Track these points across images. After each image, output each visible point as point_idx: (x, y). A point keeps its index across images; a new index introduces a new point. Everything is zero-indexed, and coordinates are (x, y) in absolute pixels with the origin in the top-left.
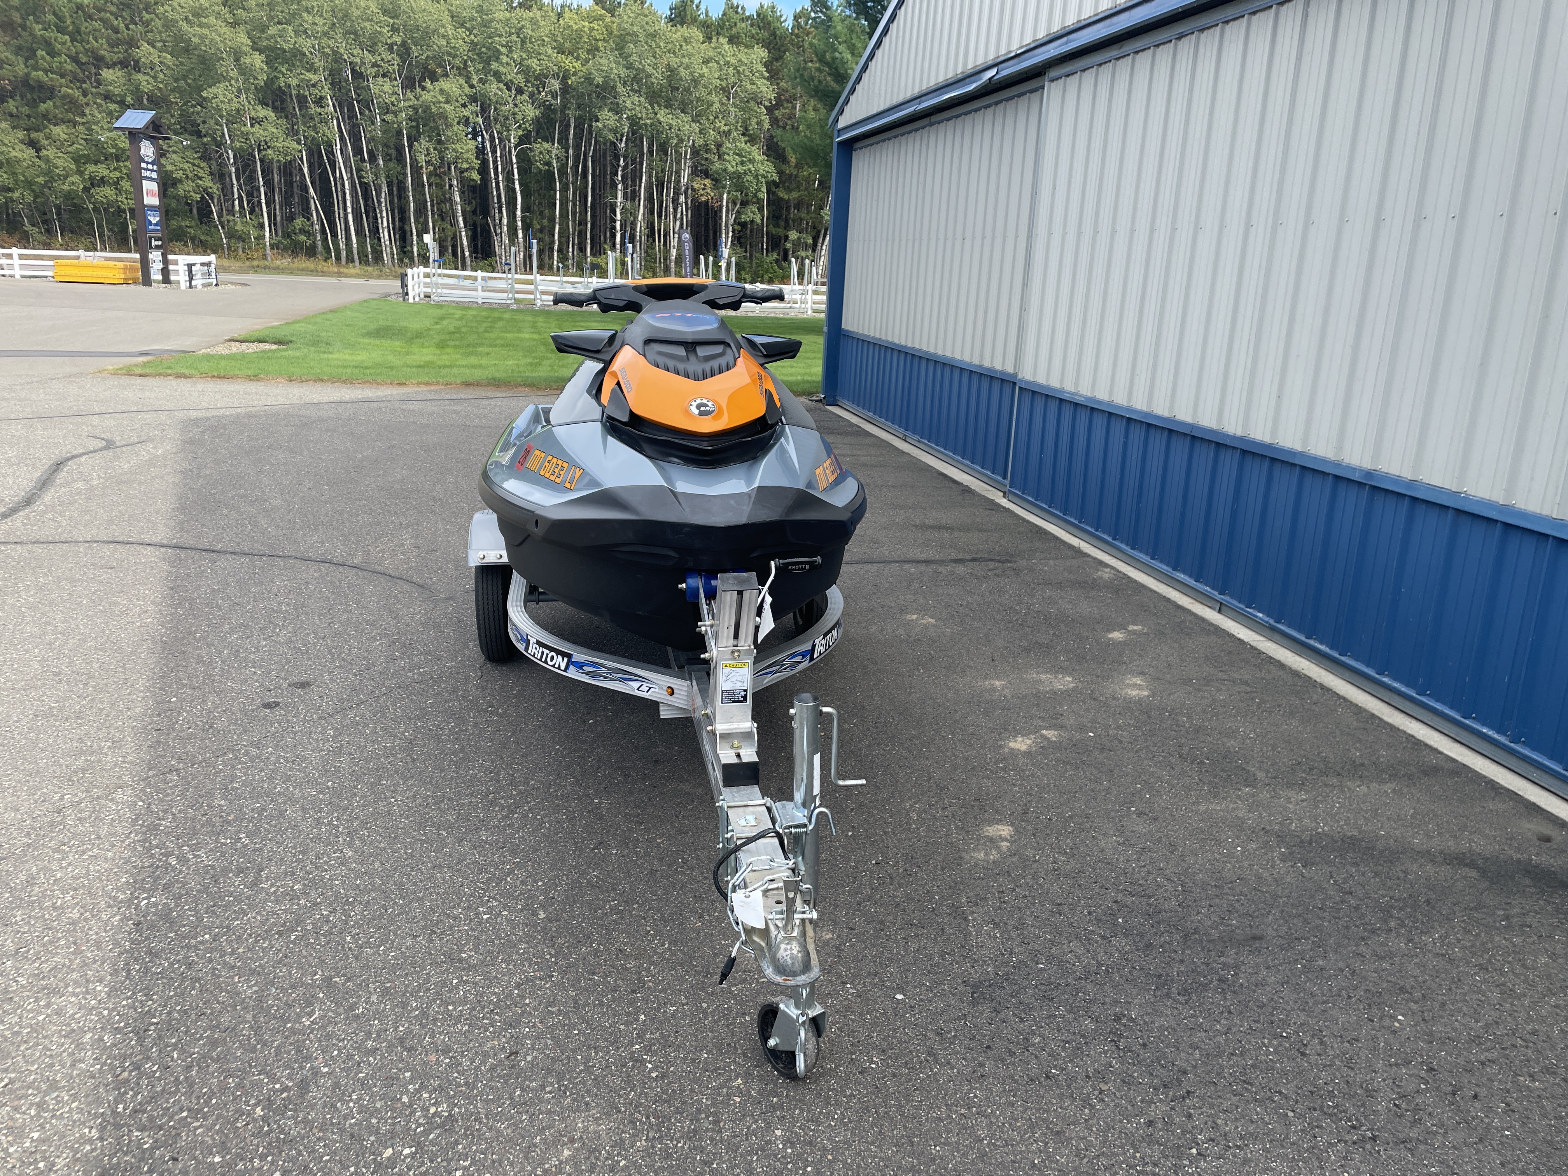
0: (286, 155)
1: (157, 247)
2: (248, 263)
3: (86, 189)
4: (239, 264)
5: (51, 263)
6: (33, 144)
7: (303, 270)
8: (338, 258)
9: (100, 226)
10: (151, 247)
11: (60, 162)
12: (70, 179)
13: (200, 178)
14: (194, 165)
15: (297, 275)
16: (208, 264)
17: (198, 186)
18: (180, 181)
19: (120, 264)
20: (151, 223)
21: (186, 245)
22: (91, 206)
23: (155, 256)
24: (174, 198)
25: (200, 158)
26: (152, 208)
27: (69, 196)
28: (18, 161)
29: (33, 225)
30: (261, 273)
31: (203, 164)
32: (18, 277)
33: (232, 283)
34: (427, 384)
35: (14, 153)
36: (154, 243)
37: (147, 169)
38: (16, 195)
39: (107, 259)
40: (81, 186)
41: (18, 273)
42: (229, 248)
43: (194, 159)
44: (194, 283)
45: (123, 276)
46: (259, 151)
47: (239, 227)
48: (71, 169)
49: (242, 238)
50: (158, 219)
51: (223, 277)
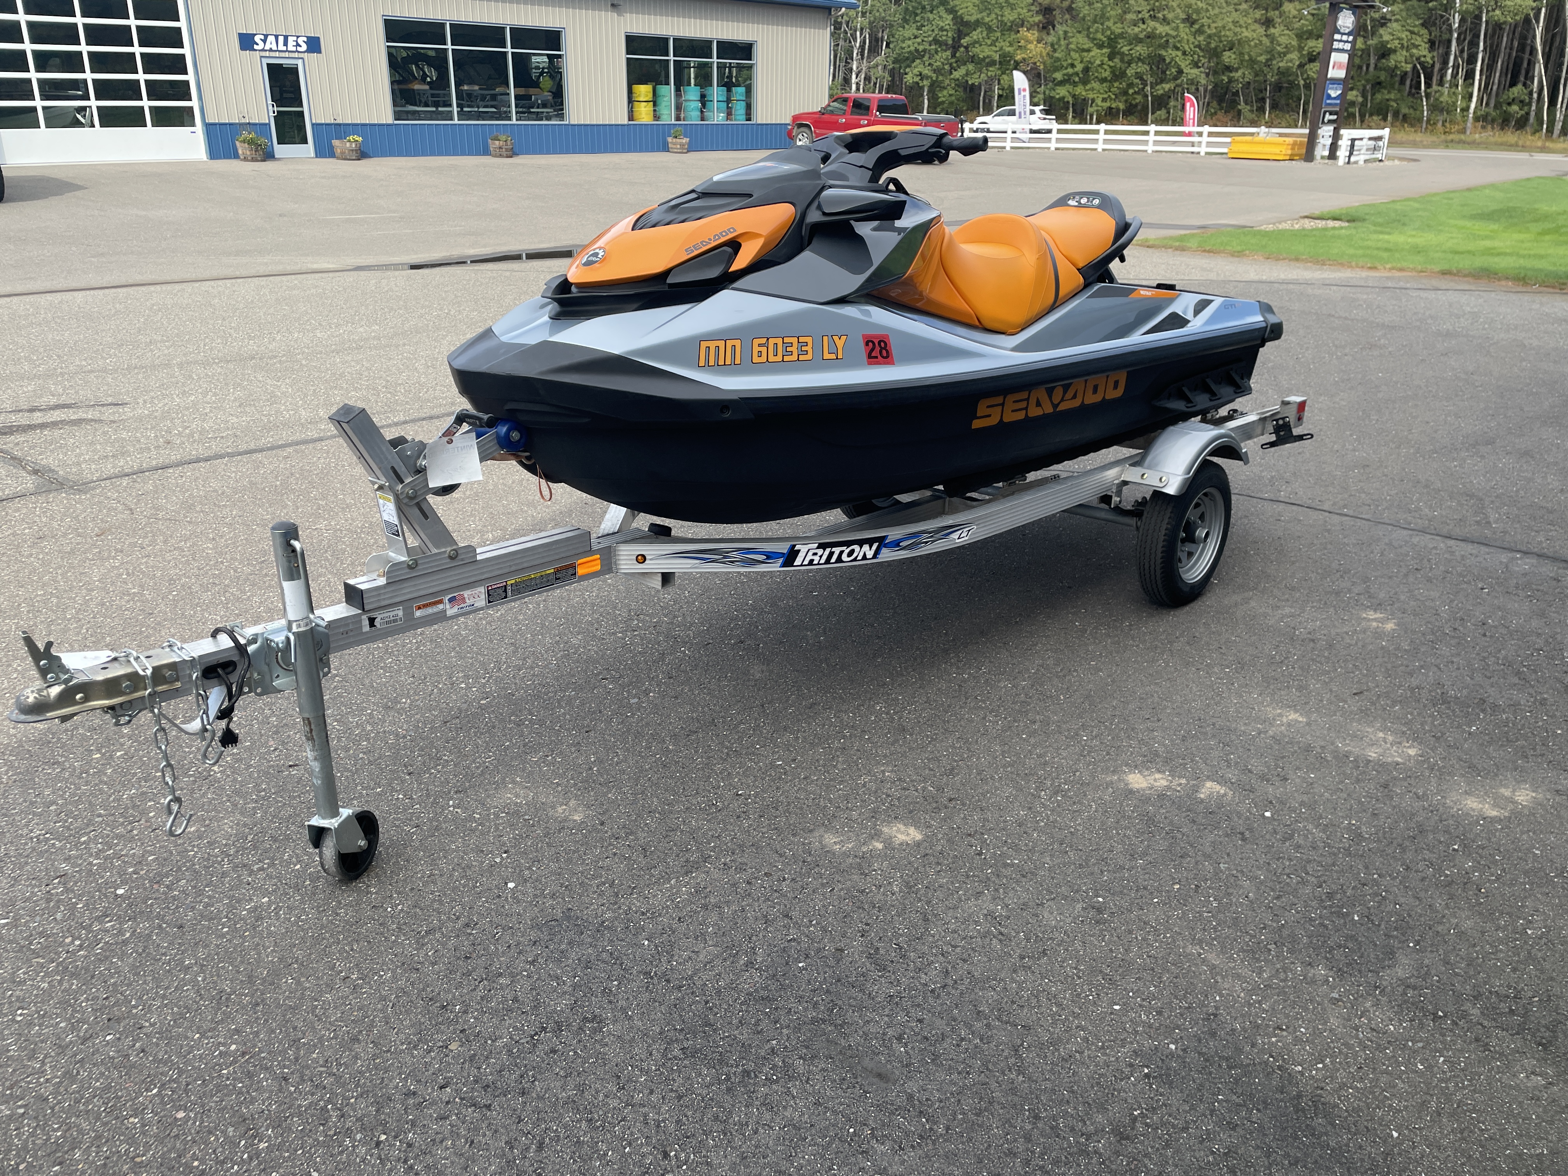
0: (1516, 14)
1: (1330, 122)
2: (1443, 137)
3: (1301, 66)
4: (1434, 138)
5: (1228, 140)
6: (1268, 23)
7: (1501, 144)
8: (1550, 130)
9: (1306, 103)
10: (1323, 122)
11: (1283, 40)
12: (1289, 56)
13: (1417, 47)
14: (1412, 32)
15: (1492, 150)
16: (1380, 138)
17: (1412, 56)
18: (1395, 51)
19: (1290, 140)
20: (1329, 97)
21: (1385, 119)
22: (1302, 82)
23: (1326, 132)
24: (1384, 69)
25: (1423, 25)
26: (1335, 81)
27: (1283, 73)
28: (1249, 40)
29: (1246, 104)
30: (1453, 148)
31: (1424, 32)
32: (1202, 154)
33: (1401, 159)
34: (1401, 270)
35: (1246, 34)
36: (1328, 117)
37: (1341, 41)
38: (1237, 75)
39: (1281, 135)
40: (1297, 63)
41: (1203, 150)
42: (1428, 121)
43: (1415, 26)
44: (1353, 159)
45: (1289, 152)
46: (1488, 12)
47: (1445, 98)
48: (1293, 46)
49: (1449, 110)
50: (1339, 92)
51: (1395, 151)
